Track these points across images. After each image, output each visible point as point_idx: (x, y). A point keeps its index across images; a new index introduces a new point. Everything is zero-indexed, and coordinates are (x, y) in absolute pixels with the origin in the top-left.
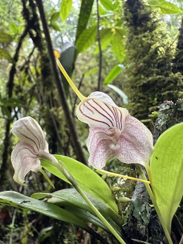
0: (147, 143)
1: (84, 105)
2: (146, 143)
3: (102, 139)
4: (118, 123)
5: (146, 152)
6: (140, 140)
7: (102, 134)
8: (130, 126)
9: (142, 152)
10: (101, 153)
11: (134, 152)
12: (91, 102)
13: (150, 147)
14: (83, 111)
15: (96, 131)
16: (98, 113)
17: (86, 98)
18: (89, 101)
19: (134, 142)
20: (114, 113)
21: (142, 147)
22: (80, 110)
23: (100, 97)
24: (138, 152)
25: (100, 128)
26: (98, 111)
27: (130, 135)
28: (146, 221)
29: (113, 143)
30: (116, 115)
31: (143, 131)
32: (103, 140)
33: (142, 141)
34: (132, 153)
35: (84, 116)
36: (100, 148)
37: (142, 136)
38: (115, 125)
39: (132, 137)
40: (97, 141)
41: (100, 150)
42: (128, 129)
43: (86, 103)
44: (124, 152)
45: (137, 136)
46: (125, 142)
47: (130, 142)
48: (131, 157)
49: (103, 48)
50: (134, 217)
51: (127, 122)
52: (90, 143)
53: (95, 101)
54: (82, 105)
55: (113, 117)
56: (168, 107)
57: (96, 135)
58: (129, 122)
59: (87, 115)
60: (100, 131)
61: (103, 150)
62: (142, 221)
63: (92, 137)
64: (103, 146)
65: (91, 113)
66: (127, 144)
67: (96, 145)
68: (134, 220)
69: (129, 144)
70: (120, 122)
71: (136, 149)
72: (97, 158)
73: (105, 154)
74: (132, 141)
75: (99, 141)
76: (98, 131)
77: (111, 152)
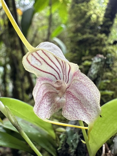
0: (95, 102)
1: (33, 55)
2: (93, 103)
3: (48, 91)
4: (65, 76)
5: (93, 113)
6: (87, 99)
7: (49, 85)
8: (78, 82)
9: (89, 112)
10: (46, 106)
11: (80, 111)
12: (40, 52)
13: (97, 107)
14: (30, 61)
15: (43, 82)
16: (46, 64)
17: (34, 48)
18: (38, 52)
19: (82, 100)
20: (62, 66)
21: (89, 107)
22: (28, 61)
23: (49, 48)
24: (84, 111)
25: (47, 79)
26: (46, 62)
27: (77, 92)
28: (75, 146)
29: (59, 96)
30: (64, 68)
31: (92, 89)
32: (49, 93)
33: (89, 100)
34: (78, 111)
35: (32, 67)
36: (45, 101)
37: (89, 95)
38: (62, 77)
39: (80, 94)
40: (43, 93)
41: (45, 102)
42: (76, 85)
43: (34, 54)
44: (70, 109)
45: (85, 94)
46: (72, 98)
47: (77, 99)
48: (77, 115)
49: (53, 11)
50: (67, 144)
51: (75, 78)
52: (36, 93)
53: (45, 52)
54: (30, 55)
55: (61, 70)
56: (100, 60)
57: (43, 86)
58: (78, 78)
59: (36, 66)
60: (47, 82)
61: (48, 104)
62: (73, 147)
63: (38, 87)
64: (48, 99)
65: (39, 64)
66: (74, 101)
67: (41, 95)
68: (67, 146)
69: (76, 101)
70: (67, 75)
71: (82, 108)
72: (42, 109)
73: (50, 108)
74: (79, 98)
75: (45, 93)
76: (45, 82)
77: (56, 105)
